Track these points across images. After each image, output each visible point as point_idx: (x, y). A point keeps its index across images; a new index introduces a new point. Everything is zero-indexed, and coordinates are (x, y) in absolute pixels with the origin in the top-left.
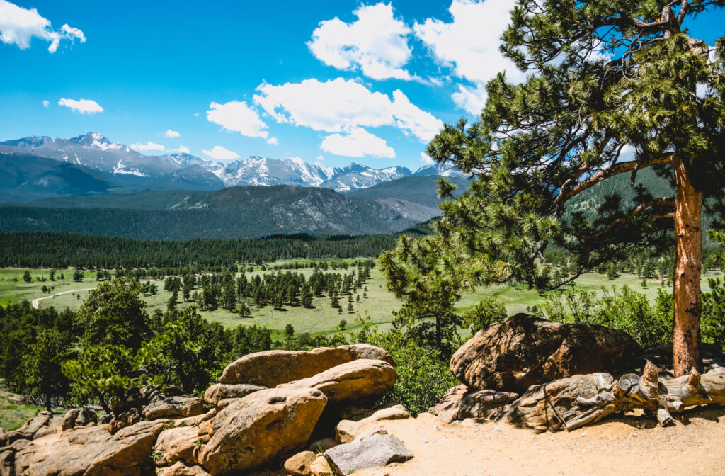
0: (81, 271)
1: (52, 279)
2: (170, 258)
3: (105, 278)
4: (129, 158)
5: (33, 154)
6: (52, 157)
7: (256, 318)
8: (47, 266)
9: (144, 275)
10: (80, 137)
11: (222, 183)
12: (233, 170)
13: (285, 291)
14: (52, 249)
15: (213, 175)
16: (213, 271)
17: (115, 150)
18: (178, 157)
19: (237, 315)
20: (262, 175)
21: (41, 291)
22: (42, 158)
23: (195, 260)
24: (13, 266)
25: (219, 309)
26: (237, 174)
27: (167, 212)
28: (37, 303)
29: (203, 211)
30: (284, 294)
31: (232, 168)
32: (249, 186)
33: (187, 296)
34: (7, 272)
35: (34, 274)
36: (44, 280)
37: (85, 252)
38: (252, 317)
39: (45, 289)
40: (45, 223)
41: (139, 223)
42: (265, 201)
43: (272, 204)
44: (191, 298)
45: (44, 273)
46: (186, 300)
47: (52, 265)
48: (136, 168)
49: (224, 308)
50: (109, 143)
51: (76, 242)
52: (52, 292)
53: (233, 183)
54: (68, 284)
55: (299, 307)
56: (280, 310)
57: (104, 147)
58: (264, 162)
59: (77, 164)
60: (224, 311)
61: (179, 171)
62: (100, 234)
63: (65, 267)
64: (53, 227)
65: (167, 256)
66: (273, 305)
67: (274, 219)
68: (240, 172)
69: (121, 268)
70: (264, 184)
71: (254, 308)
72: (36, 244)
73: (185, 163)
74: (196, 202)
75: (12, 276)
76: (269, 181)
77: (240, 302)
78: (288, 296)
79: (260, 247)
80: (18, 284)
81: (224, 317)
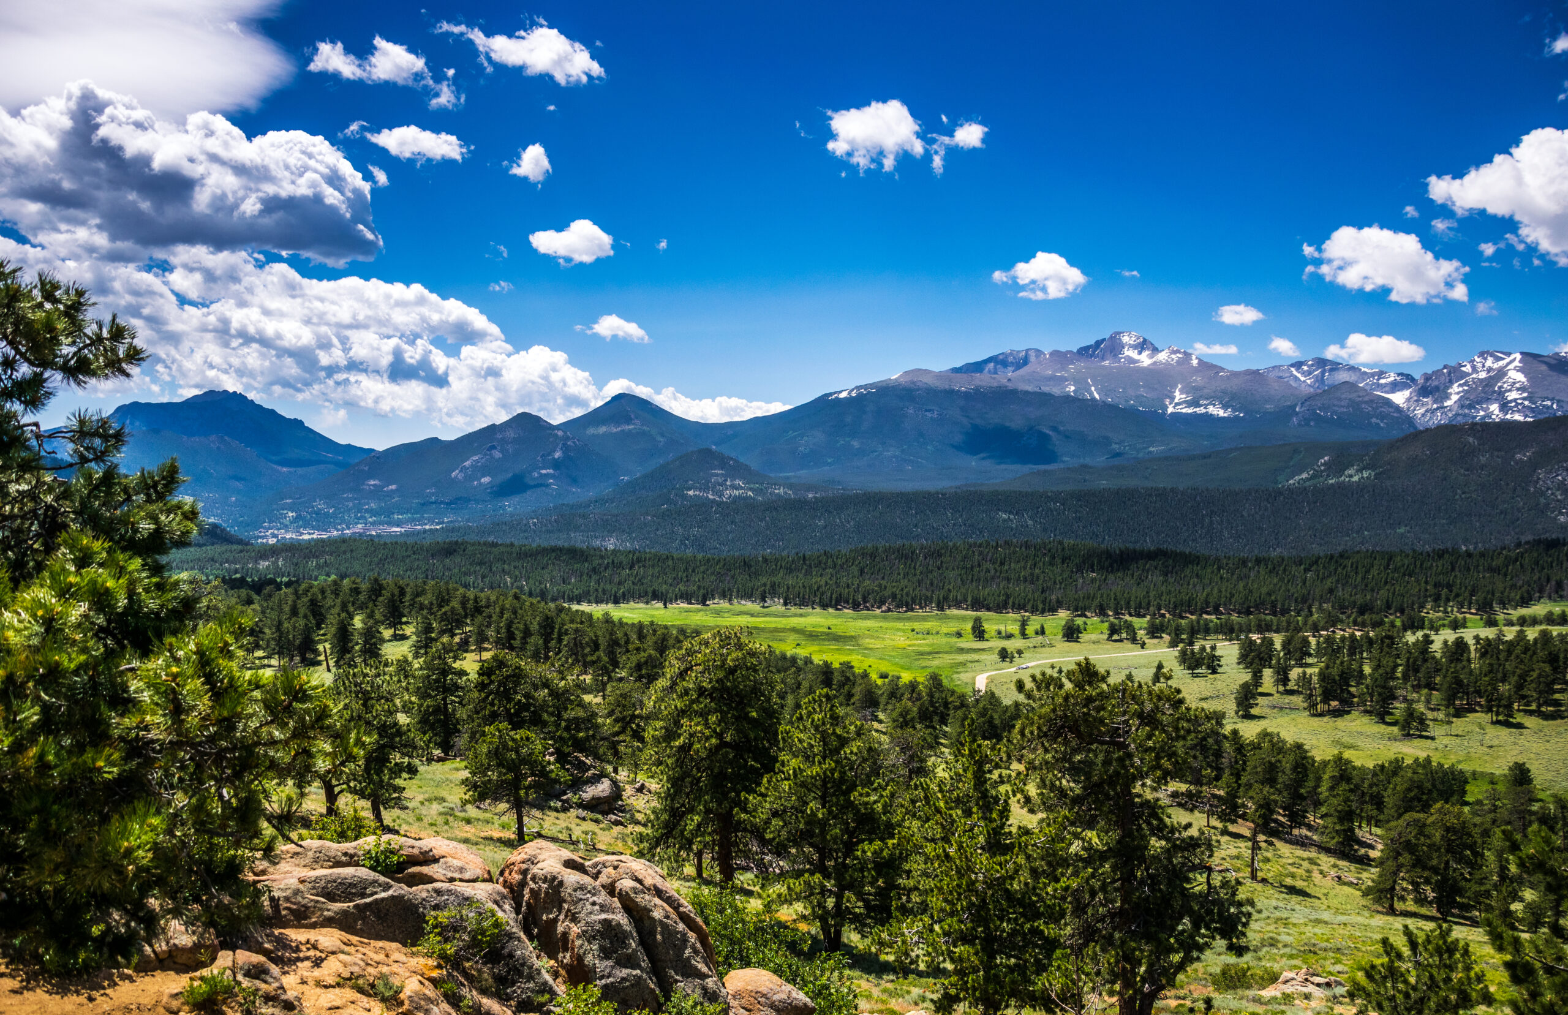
0: (1079, 621)
1: (1024, 635)
2: (1269, 594)
3: (1124, 635)
4: (1198, 380)
5: (1011, 386)
6: (1046, 389)
7: (1442, 741)
8: (1019, 607)
9: (1207, 630)
10: (1098, 343)
11: (1410, 420)
12: (1437, 388)
13: (1523, 677)
14: (1032, 574)
15: (1388, 403)
16: (1364, 625)
17: (1167, 364)
18: (1305, 368)
19: (1395, 730)
20: (1513, 395)
21: (996, 657)
22: (1027, 393)
23: (1327, 601)
24: (959, 607)
25: (1355, 714)
26: (1447, 397)
27: (1279, 493)
28: (985, 681)
29: (1361, 487)
30: (1519, 687)
31: (1436, 383)
32: (1475, 424)
33: (1285, 680)
34: (948, 618)
35: (993, 623)
36: (1009, 636)
37: (1093, 580)
38: (1433, 738)
39: (1004, 655)
40: (1030, 522)
41: (1216, 519)
42: (1518, 456)
43: (1534, 465)
44: (1292, 686)
45: (1009, 622)
46: (1281, 688)
47: (1029, 607)
48: (1212, 398)
49: (1366, 712)
50: (1156, 350)
51: (1077, 561)
52: (1017, 660)
53: (1439, 419)
54: (1051, 646)
55: (1559, 721)
56: (1508, 724)
57: (1145, 359)
58: (1516, 363)
59: (1093, 399)
60: (1366, 719)
61: (1310, 398)
62: (1136, 542)
63: (1053, 610)
64: (1045, 530)
65: (1264, 590)
66: (1490, 710)
67: (1542, 500)
68: (1455, 392)
69: (1163, 616)
70: (1518, 417)
71: (1441, 716)
72: (1002, 564)
73: (1320, 380)
74: (1347, 468)
75: (953, 627)
76: (1532, 410)
77: (1405, 700)
78: (1530, 691)
79: (1491, 569)
80: (963, 643)
81: (1361, 733)
